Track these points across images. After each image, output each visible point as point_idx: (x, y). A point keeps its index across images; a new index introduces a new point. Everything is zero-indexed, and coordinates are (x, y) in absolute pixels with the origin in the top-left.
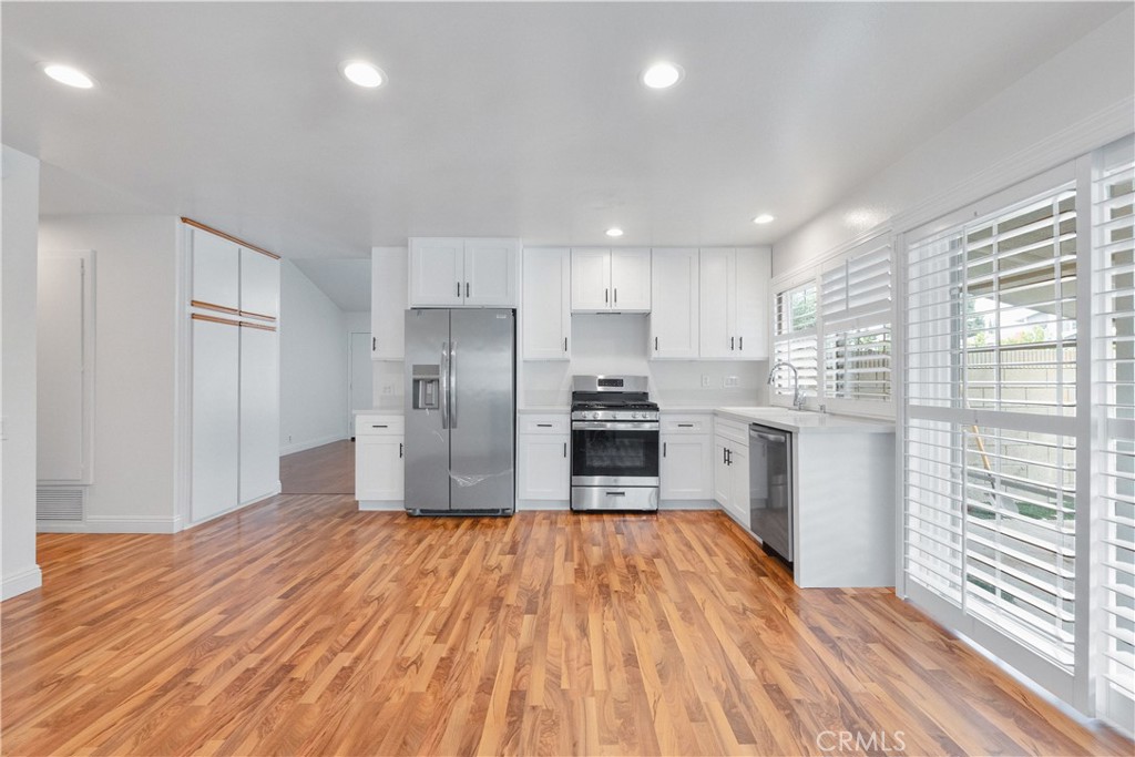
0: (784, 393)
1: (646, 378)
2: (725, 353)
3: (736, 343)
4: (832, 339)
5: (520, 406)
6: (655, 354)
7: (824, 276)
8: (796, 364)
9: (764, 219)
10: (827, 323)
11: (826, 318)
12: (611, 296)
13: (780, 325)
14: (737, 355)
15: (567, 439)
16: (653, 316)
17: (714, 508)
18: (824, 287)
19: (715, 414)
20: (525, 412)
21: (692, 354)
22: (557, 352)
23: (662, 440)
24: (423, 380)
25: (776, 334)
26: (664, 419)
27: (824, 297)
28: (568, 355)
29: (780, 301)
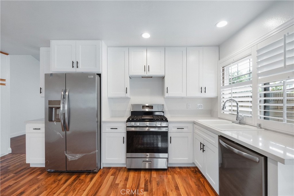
0: (225, 113)
1: (163, 105)
2: (198, 94)
3: (203, 90)
4: (261, 87)
5: (103, 119)
6: (166, 95)
7: (258, 51)
8: (237, 100)
9: (222, 24)
10: (260, 78)
11: (259, 75)
12: (147, 69)
13: (223, 82)
14: (203, 95)
15: (125, 135)
16: (166, 78)
17: (193, 166)
18: (258, 57)
19: (194, 123)
20: (105, 122)
21: (184, 95)
22: (122, 94)
23: (170, 135)
24: (54, 107)
25: (222, 85)
26: (170, 126)
27: (258, 63)
28: (128, 95)
29: (223, 70)
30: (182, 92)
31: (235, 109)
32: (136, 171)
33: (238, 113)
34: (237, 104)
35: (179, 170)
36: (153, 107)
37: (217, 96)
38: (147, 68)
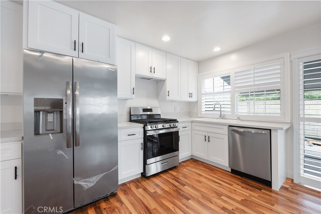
6: (168, 98)
14: (190, 100)
23: (180, 134)
24: (41, 110)
30: (178, 96)
31: (219, 109)
32: (156, 176)
33: (221, 112)
34: (221, 106)
35: (185, 164)
36: (152, 110)
37: (198, 101)
38: (152, 70)
